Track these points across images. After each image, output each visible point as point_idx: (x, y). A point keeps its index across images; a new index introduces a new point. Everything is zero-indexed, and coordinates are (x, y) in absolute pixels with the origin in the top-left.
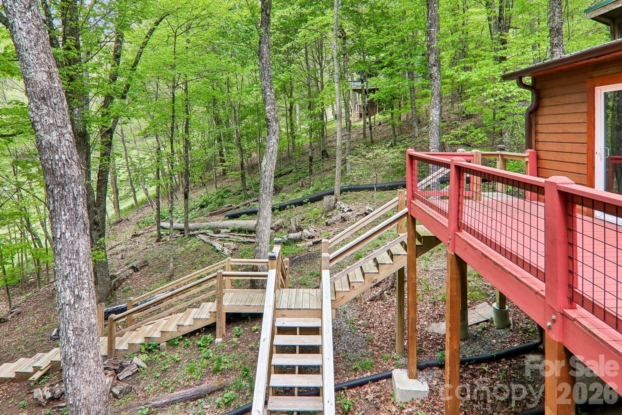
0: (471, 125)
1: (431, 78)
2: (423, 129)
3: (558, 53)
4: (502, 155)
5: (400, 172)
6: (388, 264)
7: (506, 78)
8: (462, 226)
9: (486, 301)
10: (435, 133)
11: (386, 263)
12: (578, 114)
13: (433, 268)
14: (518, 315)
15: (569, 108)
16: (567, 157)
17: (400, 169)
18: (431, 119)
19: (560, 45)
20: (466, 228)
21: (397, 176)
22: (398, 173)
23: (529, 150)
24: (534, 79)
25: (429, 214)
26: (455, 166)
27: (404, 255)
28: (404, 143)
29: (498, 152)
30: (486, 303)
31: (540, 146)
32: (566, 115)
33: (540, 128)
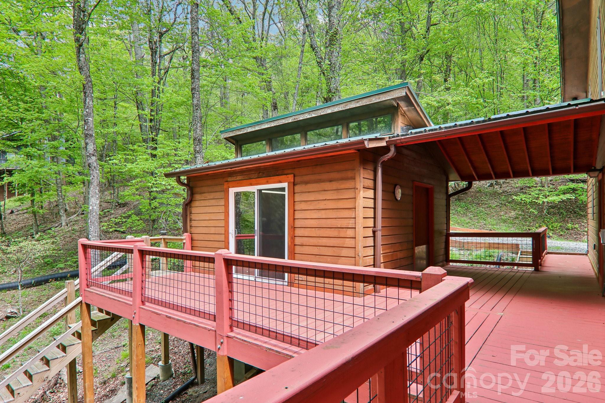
0: (132, 213)
1: (90, 167)
2: (72, 217)
3: (199, 158)
4: (164, 239)
5: (48, 264)
6: (60, 357)
7: (167, 175)
8: (146, 300)
9: (152, 363)
10: (95, 222)
11: (58, 357)
12: (219, 207)
13: (99, 352)
14: (177, 365)
15: (213, 202)
16: (212, 237)
17: (49, 261)
18: (91, 208)
19: (200, 152)
20: (150, 301)
21: (44, 269)
22: (45, 266)
23: (185, 234)
24: (188, 179)
25: (109, 298)
26: (138, 250)
27: (78, 343)
28: (49, 234)
29: (161, 237)
30: (152, 365)
31: (194, 230)
32: (212, 207)
33: (194, 217)
